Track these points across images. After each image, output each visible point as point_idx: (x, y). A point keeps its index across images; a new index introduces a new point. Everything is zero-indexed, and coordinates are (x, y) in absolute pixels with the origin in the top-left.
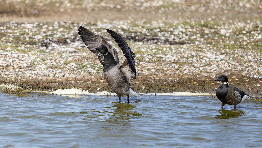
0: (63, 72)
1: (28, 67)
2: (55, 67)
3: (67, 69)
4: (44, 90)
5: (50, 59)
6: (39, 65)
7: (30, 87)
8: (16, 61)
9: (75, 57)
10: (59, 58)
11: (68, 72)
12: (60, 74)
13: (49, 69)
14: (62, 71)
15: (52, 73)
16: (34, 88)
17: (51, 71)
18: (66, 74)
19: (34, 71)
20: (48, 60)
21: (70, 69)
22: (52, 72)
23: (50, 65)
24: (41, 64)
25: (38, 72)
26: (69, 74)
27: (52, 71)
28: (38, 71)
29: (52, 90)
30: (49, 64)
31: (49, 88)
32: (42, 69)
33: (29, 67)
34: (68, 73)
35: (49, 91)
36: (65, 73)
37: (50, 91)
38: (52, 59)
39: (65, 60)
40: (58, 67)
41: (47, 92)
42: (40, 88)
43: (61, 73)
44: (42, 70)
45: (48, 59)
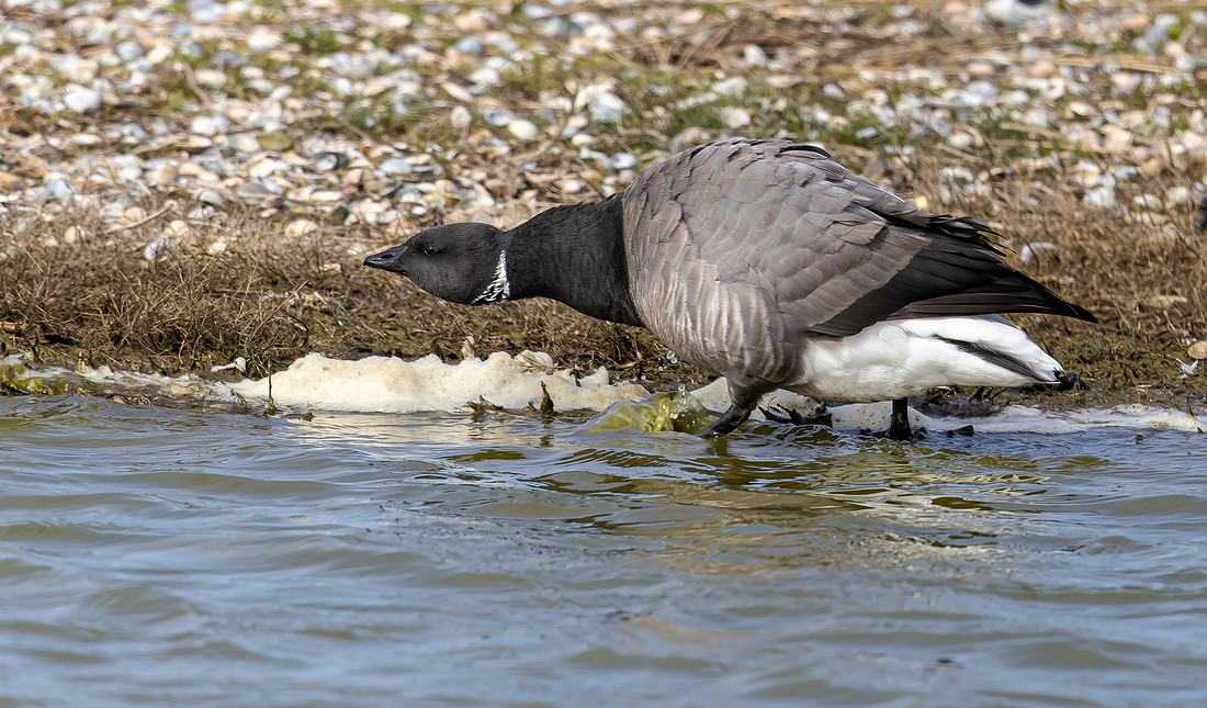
0: (449, 177)
1: (103, 114)
2: (385, 122)
3: (501, 149)
4: (155, 367)
5: (383, 42)
6: (231, 96)
7: (19, 333)
8: (22, 52)
9: (647, 25)
10: (491, 27)
11: (491, 176)
12: (408, 198)
13: (315, 145)
14: (438, 170)
15: (330, 187)
16: (53, 339)
17: (326, 165)
18: (471, 194)
19: (145, 156)
20: (366, 46)
21: (530, 145)
22: (332, 178)
23: (349, 100)
24: (261, 85)
25: (177, 176)
26: (493, 193)
27: (336, 168)
28: (190, 167)
29: (240, 363)
30: (343, 86)
31: (208, 344)
32: (247, 143)
33: (119, 114)
34: (490, 183)
35: (206, 376)
36: (466, 182)
37: (216, 377)
38: (411, 40)
39: (540, 49)
40: (416, 121)
41: (181, 385)
42: (120, 345)
43: (424, 186)
44: (230, 153)
45: (369, 32)
